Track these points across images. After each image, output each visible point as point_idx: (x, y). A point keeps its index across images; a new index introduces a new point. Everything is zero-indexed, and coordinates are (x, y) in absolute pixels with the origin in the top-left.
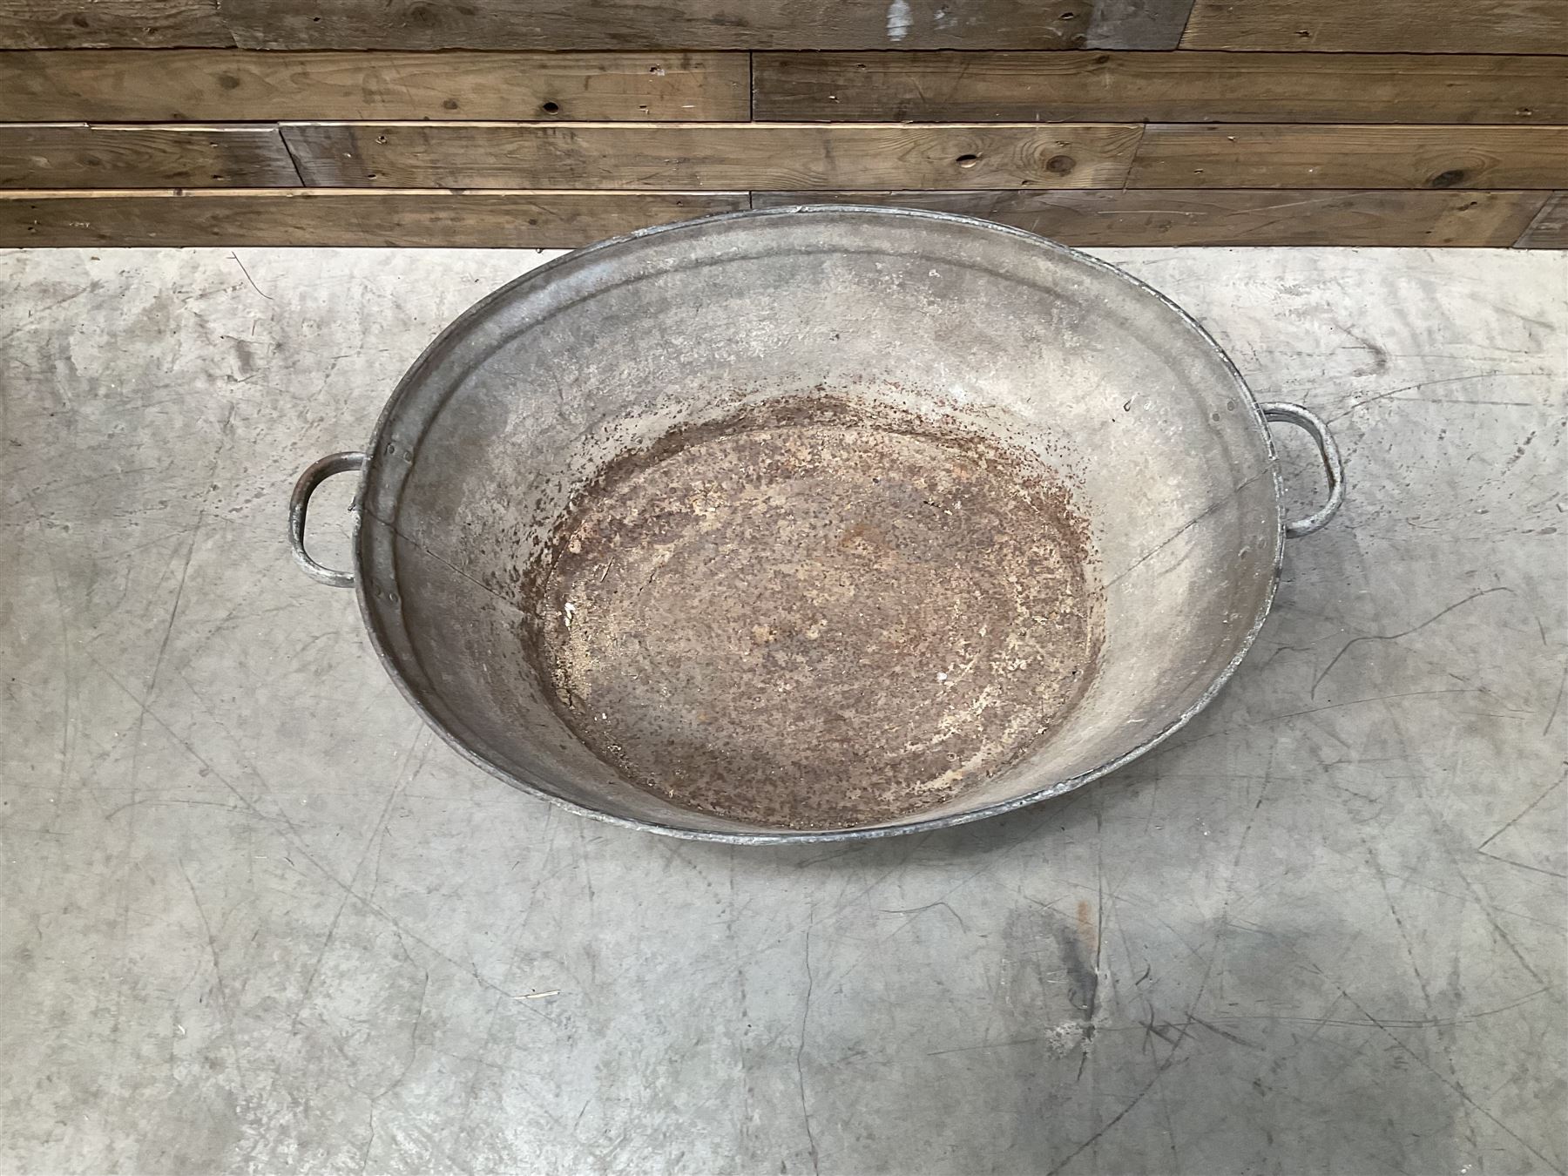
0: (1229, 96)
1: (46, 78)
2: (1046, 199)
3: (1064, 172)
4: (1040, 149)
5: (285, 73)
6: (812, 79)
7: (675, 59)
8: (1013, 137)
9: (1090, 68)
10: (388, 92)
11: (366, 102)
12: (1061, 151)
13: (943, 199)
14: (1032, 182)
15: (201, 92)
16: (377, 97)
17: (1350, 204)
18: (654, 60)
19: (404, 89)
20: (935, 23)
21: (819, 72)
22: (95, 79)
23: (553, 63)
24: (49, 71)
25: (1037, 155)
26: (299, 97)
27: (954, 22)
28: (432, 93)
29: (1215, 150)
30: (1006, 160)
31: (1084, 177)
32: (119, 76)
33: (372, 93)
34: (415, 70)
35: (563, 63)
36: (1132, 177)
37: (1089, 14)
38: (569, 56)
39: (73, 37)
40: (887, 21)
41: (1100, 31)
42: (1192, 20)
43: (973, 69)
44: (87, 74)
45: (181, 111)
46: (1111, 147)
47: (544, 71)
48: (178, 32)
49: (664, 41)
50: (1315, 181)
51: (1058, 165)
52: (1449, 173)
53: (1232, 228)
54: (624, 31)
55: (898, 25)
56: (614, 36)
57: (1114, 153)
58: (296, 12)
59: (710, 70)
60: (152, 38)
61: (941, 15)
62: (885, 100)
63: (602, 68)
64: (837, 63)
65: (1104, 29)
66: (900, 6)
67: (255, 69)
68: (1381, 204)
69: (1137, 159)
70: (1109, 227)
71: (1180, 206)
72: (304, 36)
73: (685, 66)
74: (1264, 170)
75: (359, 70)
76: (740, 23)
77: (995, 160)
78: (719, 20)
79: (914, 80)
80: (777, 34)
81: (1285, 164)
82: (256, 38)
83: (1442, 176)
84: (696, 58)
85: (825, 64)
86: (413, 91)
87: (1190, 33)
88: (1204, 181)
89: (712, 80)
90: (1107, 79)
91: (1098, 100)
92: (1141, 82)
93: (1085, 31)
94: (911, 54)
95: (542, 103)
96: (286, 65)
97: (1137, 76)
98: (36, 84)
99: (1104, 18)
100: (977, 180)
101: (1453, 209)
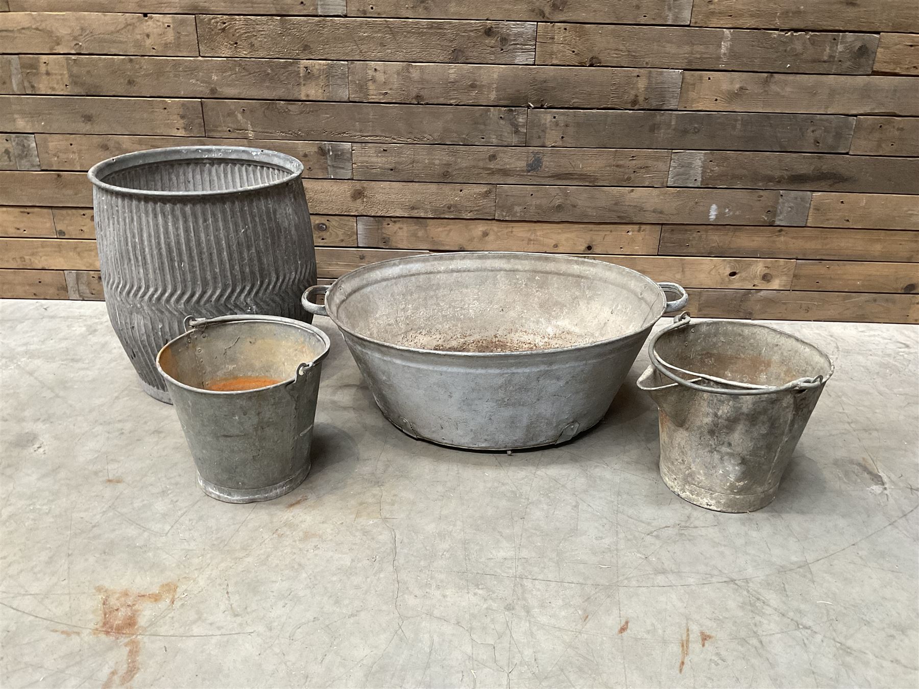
0: (824, 247)
1: (426, 230)
2: (762, 293)
3: (769, 281)
4: (760, 269)
5: (505, 231)
6: (680, 236)
7: (637, 227)
8: (750, 264)
9: (777, 234)
10: (537, 240)
11: (528, 244)
12: (767, 271)
13: (723, 293)
14: (757, 286)
15: (474, 238)
16: (532, 242)
17: (875, 300)
18: (629, 227)
19: (542, 238)
20: (725, 214)
21: (684, 234)
22: (442, 232)
23: (596, 229)
24: (428, 228)
25: (758, 273)
26: (505, 241)
27: (731, 213)
28: (551, 241)
29: (822, 272)
30: (747, 275)
31: (776, 284)
32: (450, 231)
33: (531, 240)
34: (549, 231)
35: (598, 229)
36: (793, 284)
37: (776, 211)
38: (601, 226)
39: (444, 213)
40: (709, 212)
41: (779, 218)
42: (810, 214)
43: (737, 234)
44: (440, 229)
45: (465, 246)
46: (785, 270)
47: (591, 232)
48: (479, 213)
49: (635, 220)
50: (861, 288)
51: (766, 278)
52: (909, 285)
53: (833, 312)
54: (623, 215)
55: (713, 214)
56: (619, 217)
57: (786, 272)
58: (520, 205)
59: (647, 232)
60: (469, 215)
61: (727, 211)
62: (705, 246)
63: (611, 231)
64: (690, 230)
65: (781, 217)
66: (714, 207)
67: (496, 229)
68: (887, 300)
69: (795, 276)
70: (786, 310)
71: (812, 299)
72: (518, 215)
73: (639, 231)
74: (841, 283)
75: (530, 230)
76: (661, 213)
77: (744, 274)
78: (654, 211)
79: (716, 238)
80: (672, 217)
81: (849, 280)
82: (503, 215)
83: (907, 287)
84: (643, 227)
85: (686, 230)
86: (545, 239)
87: (810, 220)
88: (820, 287)
89: (647, 237)
90: (782, 239)
91: (779, 248)
92: (794, 241)
93: (775, 218)
94: (716, 226)
95: (587, 246)
96: (507, 228)
97: (792, 238)
98: (420, 234)
99: (781, 213)
100: (736, 284)
101: (914, 304)
